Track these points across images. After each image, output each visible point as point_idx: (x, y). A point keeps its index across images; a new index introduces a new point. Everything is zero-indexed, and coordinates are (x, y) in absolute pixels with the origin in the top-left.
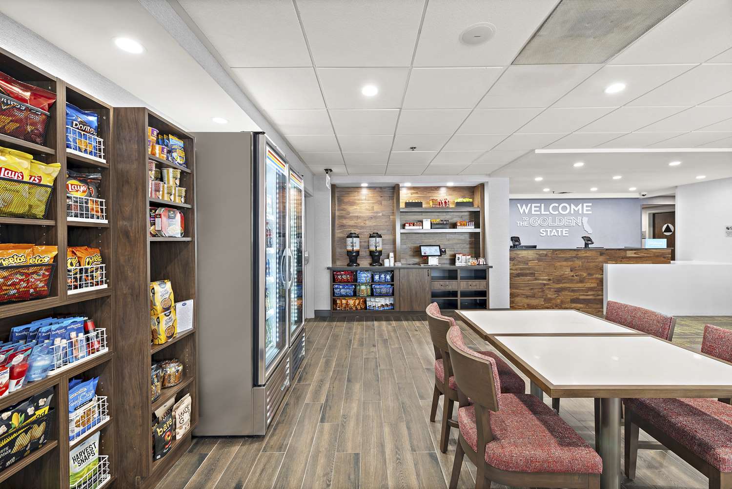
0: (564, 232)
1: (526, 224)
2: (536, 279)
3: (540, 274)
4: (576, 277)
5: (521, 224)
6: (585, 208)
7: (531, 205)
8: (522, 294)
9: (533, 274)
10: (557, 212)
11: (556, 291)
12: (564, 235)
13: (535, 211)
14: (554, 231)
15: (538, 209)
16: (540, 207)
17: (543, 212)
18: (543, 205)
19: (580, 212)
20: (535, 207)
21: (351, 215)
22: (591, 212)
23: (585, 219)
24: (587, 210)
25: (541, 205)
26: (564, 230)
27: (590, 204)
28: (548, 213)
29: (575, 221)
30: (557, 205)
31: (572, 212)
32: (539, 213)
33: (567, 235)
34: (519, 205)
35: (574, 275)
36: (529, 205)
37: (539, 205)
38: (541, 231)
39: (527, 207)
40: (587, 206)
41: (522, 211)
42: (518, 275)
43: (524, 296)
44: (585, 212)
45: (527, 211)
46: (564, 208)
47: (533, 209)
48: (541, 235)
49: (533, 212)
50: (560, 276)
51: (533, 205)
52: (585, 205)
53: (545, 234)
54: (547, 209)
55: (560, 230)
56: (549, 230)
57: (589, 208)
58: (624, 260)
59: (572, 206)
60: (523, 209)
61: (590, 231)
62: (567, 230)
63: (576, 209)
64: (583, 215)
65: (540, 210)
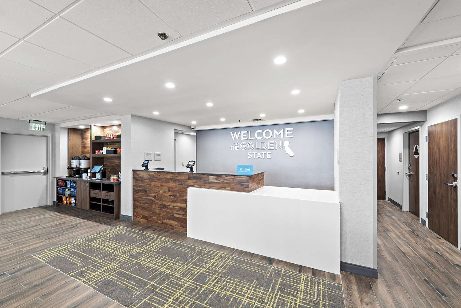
0: (268, 155)
1: (237, 148)
2: (148, 196)
3: (150, 191)
4: (172, 197)
5: (233, 148)
6: (287, 133)
8: (140, 207)
9: (146, 191)
10: (261, 138)
11: (159, 207)
12: (268, 157)
13: (244, 137)
14: (259, 154)
15: (246, 135)
16: (247, 134)
17: (250, 138)
18: (249, 132)
19: (282, 137)
20: (244, 133)
21: (86, 145)
22: (292, 136)
23: (286, 143)
24: (288, 135)
26: (267, 153)
27: (292, 129)
28: (254, 138)
29: (277, 145)
30: (261, 131)
31: (275, 137)
32: (247, 139)
33: (270, 157)
34: (231, 133)
35: (171, 195)
36: (239, 132)
37: (247, 132)
38: (249, 155)
39: (237, 134)
40: (288, 131)
41: (233, 138)
42: (138, 191)
43: (141, 208)
44: (286, 136)
45: (237, 137)
46: (268, 134)
47: (242, 135)
48: (249, 157)
49: (242, 139)
50: (162, 195)
51: (242, 132)
52: (286, 129)
53: (251, 156)
54: (253, 135)
55: (264, 153)
56: (254, 153)
57: (291, 133)
58: (207, 185)
59: (275, 131)
60: (234, 136)
61: (292, 154)
62: (270, 153)
63: (278, 134)
64: (285, 139)
65: (247, 136)
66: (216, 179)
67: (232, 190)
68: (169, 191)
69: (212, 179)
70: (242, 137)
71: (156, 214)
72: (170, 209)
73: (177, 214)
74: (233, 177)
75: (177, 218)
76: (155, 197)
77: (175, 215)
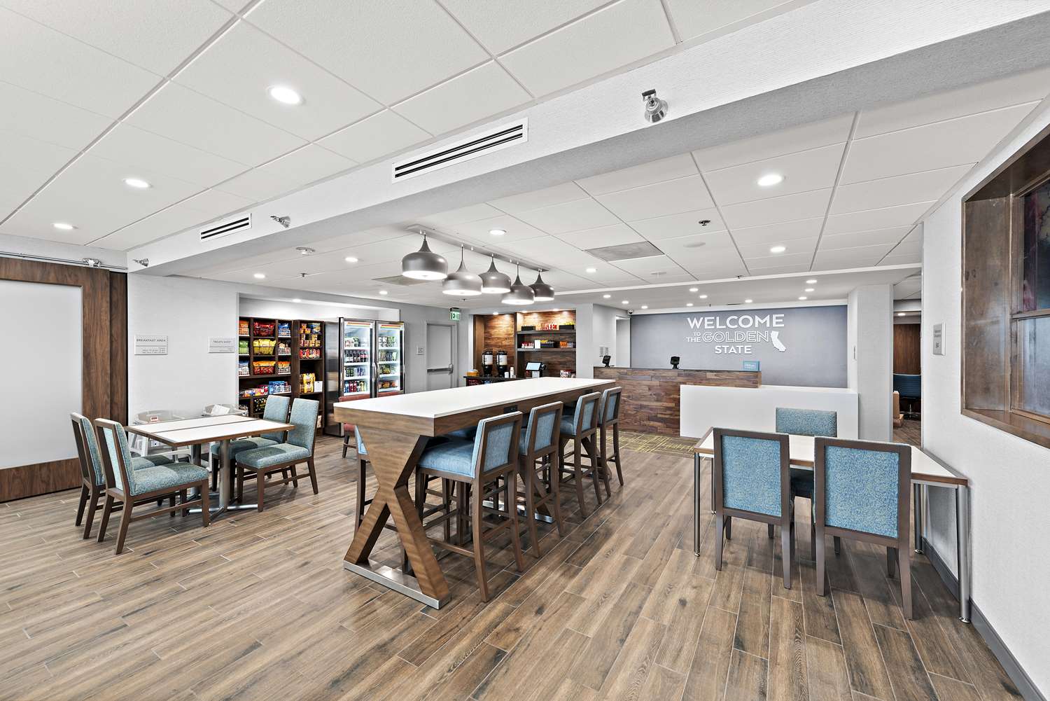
0: (746, 349)
1: (697, 340)
4: (653, 396)
5: (692, 340)
6: (775, 321)
7: (704, 319)
10: (736, 326)
11: (635, 408)
12: (746, 352)
13: (708, 325)
14: (733, 348)
15: (712, 323)
16: (715, 321)
17: (718, 327)
18: (718, 318)
19: (768, 325)
20: (708, 320)
22: (783, 325)
23: (775, 335)
24: (777, 323)
25: (715, 319)
26: (746, 347)
27: (783, 315)
28: (725, 327)
29: (760, 336)
30: (736, 318)
31: (756, 326)
32: (713, 327)
33: (750, 353)
34: (689, 319)
35: (652, 394)
36: (702, 318)
37: (713, 318)
38: (716, 348)
39: (698, 321)
40: (777, 318)
41: (692, 326)
45: (698, 325)
46: (746, 322)
47: (706, 323)
48: (716, 352)
49: (706, 327)
50: (639, 394)
51: (706, 319)
53: (721, 351)
54: (723, 322)
55: (740, 347)
56: (726, 347)
57: (782, 320)
58: (704, 382)
59: (757, 318)
60: (694, 323)
61: (782, 348)
62: (750, 346)
63: (762, 322)
64: (772, 328)
65: (715, 324)
66: (715, 375)
67: (736, 386)
68: (649, 389)
69: (709, 375)
70: (706, 325)
71: (631, 415)
72: (651, 409)
73: (662, 414)
74: (738, 373)
75: (662, 418)
76: (629, 397)
77: (659, 416)
